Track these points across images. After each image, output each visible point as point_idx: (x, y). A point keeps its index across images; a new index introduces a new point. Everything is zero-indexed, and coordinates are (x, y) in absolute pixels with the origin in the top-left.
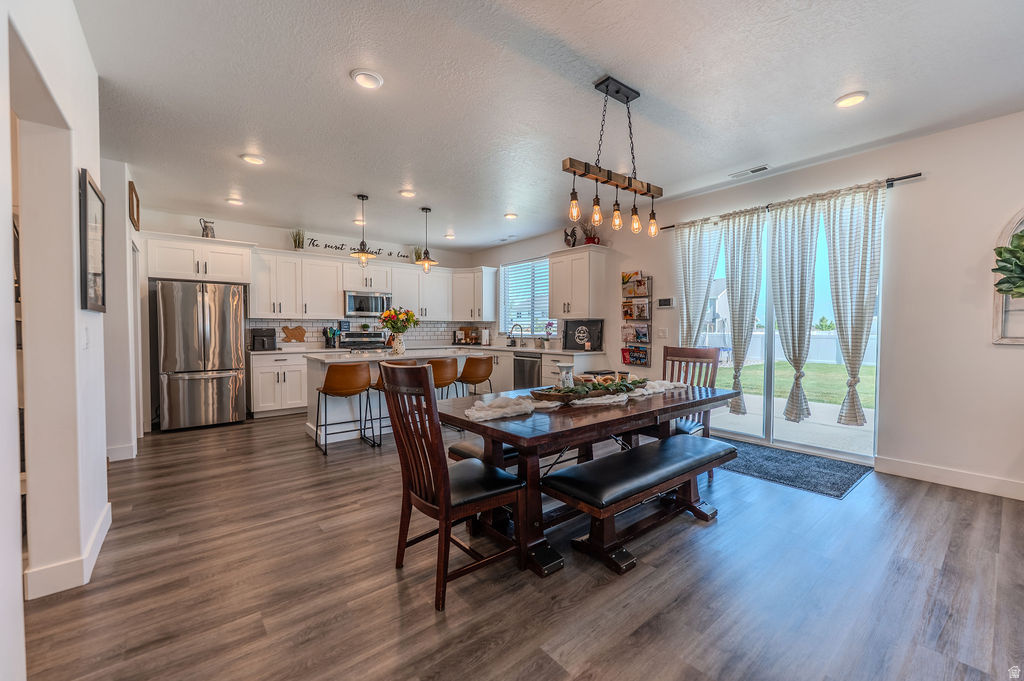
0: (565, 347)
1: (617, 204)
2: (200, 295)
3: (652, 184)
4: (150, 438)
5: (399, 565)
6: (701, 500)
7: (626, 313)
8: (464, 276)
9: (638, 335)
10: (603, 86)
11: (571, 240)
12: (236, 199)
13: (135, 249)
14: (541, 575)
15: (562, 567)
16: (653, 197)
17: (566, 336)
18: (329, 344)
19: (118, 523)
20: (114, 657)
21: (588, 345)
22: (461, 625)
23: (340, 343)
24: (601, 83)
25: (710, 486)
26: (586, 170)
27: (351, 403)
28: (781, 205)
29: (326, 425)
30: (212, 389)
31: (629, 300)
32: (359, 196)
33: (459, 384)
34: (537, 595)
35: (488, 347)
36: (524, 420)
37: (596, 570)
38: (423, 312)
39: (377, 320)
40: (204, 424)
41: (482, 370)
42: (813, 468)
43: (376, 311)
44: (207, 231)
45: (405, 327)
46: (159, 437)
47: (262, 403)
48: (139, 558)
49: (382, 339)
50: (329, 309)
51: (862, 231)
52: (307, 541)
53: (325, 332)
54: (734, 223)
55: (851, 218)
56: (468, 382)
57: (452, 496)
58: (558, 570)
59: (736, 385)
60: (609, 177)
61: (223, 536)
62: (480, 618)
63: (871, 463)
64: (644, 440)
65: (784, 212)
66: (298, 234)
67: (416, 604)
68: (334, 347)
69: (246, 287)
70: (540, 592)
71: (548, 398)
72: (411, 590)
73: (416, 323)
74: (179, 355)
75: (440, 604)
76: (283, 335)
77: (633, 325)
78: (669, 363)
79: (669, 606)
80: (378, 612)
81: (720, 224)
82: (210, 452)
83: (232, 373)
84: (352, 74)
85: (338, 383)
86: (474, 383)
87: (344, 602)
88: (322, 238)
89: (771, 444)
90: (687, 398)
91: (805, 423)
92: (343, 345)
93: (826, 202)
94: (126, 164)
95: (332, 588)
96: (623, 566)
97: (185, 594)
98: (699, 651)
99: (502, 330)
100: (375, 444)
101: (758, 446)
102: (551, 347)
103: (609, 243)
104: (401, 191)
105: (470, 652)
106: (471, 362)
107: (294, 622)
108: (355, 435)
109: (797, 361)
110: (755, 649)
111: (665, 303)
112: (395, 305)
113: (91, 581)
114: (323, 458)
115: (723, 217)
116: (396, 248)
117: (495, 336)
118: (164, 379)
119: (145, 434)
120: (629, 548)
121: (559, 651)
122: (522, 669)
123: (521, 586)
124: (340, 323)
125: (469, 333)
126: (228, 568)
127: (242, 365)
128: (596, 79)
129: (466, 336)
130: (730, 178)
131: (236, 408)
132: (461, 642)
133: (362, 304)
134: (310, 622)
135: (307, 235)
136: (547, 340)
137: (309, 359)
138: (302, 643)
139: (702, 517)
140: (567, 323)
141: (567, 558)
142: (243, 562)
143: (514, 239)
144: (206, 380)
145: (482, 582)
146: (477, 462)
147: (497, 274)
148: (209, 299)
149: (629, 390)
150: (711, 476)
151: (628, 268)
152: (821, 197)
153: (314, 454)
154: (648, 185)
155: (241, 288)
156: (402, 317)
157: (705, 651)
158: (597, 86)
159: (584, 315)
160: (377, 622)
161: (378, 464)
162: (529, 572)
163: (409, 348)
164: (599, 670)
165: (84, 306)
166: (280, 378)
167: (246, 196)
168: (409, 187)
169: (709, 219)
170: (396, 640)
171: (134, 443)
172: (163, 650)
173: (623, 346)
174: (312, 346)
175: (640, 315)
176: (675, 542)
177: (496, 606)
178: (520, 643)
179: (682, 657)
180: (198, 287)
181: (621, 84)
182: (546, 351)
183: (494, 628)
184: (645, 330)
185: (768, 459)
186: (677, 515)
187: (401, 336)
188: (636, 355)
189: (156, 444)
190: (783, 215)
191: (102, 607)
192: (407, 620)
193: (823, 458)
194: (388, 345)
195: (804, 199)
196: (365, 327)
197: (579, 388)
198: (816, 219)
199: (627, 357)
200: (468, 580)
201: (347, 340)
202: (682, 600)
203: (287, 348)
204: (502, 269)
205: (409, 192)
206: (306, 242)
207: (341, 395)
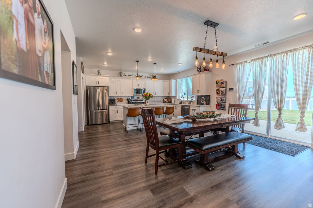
0: (197, 104)
1: (211, 59)
2: (97, 90)
3: (223, 52)
4: (87, 126)
5: (146, 162)
6: (239, 153)
7: (217, 93)
8: (167, 83)
9: (221, 100)
10: (207, 23)
11: (200, 70)
12: (106, 64)
13: (83, 79)
14: (185, 169)
15: (191, 167)
16: (224, 56)
17: (198, 100)
18: (129, 103)
19: (81, 146)
20: (81, 175)
21: (205, 103)
22: (161, 179)
23: (132, 102)
24: (205, 23)
25: (244, 149)
26: (201, 50)
27: (134, 119)
28: (274, 55)
29: (128, 125)
30: (100, 114)
31: (219, 89)
32: (136, 61)
33: (164, 115)
34: (184, 174)
35: (174, 104)
36: (181, 125)
37: (202, 169)
38: (155, 93)
39: (142, 96)
40: (98, 123)
41: (171, 111)
42: (285, 146)
43: (142, 93)
44: (99, 73)
45: (149, 98)
46: (88, 126)
47: (112, 119)
48: (85, 154)
49: (143, 101)
50: (129, 93)
51: (307, 62)
52: (123, 154)
53: (128, 100)
54: (256, 62)
55: (303, 58)
56: (167, 114)
57: (160, 144)
58: (190, 168)
59: (256, 116)
60: (208, 51)
61: (104, 151)
62: (167, 178)
63: (310, 145)
64: (220, 133)
65: (275, 57)
66: (121, 73)
67: (150, 172)
68: (130, 104)
69: (108, 87)
70: (184, 173)
71: (189, 118)
72: (149, 169)
73: (152, 97)
74: (93, 106)
75: (156, 173)
76: (117, 100)
77: (220, 97)
78: (230, 109)
79: (223, 181)
80: (140, 173)
81: (251, 63)
82: (100, 131)
83: (105, 110)
84: (134, 29)
85: (131, 113)
86: (169, 114)
87: (132, 170)
88: (127, 73)
89: (269, 137)
90: (234, 120)
91: (282, 130)
92: (133, 103)
93: (292, 53)
94: (81, 57)
95: (129, 166)
96: (210, 169)
97: (95, 163)
98: (231, 195)
99: (178, 99)
100: (141, 131)
101: (264, 137)
102: (193, 104)
103: (212, 71)
104: (148, 59)
105: (163, 186)
106: (168, 108)
107: (120, 173)
108: (136, 128)
109: (280, 109)
110: (250, 197)
111: (231, 89)
112: (146, 92)
113: (76, 158)
114: (127, 134)
115: (252, 60)
116: (147, 75)
117: (176, 100)
118: (89, 111)
119: (85, 125)
120: (213, 164)
121: (189, 188)
122: (177, 191)
123: (179, 171)
124: (132, 97)
125: (168, 99)
126: (105, 158)
127: (107, 108)
128: (204, 21)
129: (167, 100)
130: (254, 47)
131: (106, 120)
132: (161, 183)
133: (138, 91)
134: (124, 173)
135: (123, 73)
136: (192, 102)
137: (124, 107)
138: (122, 178)
139: (239, 158)
140: (198, 96)
141: (193, 165)
142: (108, 157)
143: (182, 71)
144: (99, 112)
145: (168, 169)
146: (168, 136)
147: (176, 81)
148: (99, 91)
149: (215, 117)
150: (244, 146)
151: (219, 78)
152: (290, 51)
153: (125, 132)
154: (222, 53)
155: (107, 88)
156: (148, 95)
157: (234, 195)
158: (205, 24)
159: (204, 94)
160: (140, 175)
161: (142, 136)
162: (181, 168)
163: (150, 104)
164: (199, 195)
165: (74, 94)
166: (117, 112)
167: (108, 63)
168: (150, 58)
169: (247, 61)
170: (144, 180)
171: (83, 127)
172: (91, 175)
173: (216, 103)
174: (124, 103)
175: (222, 94)
176: (229, 164)
177: (171, 175)
178: (177, 185)
179: (226, 195)
180: (97, 88)
181: (212, 22)
182: (191, 105)
183: (171, 181)
184: (224, 98)
185: (267, 142)
186: (230, 156)
187: (148, 101)
188: (221, 106)
189: (88, 128)
190: (275, 58)
191: (79, 164)
192: (148, 175)
193: (289, 143)
194: (145, 103)
195: (283, 52)
196: (138, 98)
197: (198, 116)
198: (288, 59)
199: (218, 107)
200: (164, 168)
201: (134, 101)
202: (228, 180)
203: (118, 104)
204: (178, 80)
205: (150, 59)
206: (123, 75)
207: (132, 117)
